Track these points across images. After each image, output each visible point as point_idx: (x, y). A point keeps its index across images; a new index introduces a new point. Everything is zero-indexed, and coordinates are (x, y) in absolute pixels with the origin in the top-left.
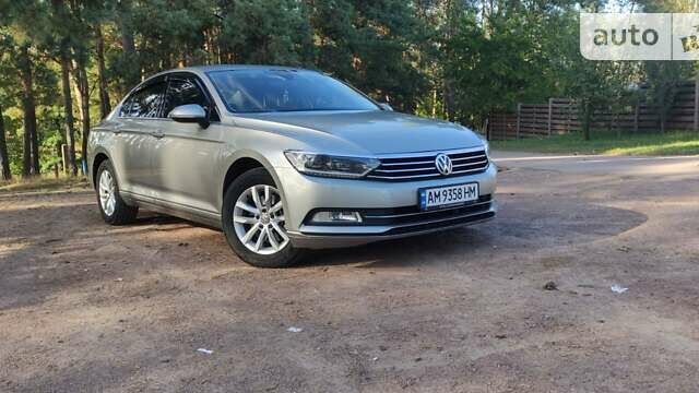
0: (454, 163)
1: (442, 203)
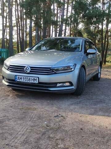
0: (31, 69)
1: (22, 81)
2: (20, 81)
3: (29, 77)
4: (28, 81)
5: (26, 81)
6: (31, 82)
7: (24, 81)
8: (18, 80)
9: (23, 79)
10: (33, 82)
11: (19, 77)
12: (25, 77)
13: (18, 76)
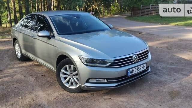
0: (139, 57)
1: (135, 73)
2: (132, 74)
3: (140, 66)
4: (140, 71)
5: (138, 71)
6: (141, 70)
7: (136, 72)
8: (131, 74)
9: (135, 71)
10: (143, 70)
11: (132, 69)
12: (136, 68)
13: (130, 70)
